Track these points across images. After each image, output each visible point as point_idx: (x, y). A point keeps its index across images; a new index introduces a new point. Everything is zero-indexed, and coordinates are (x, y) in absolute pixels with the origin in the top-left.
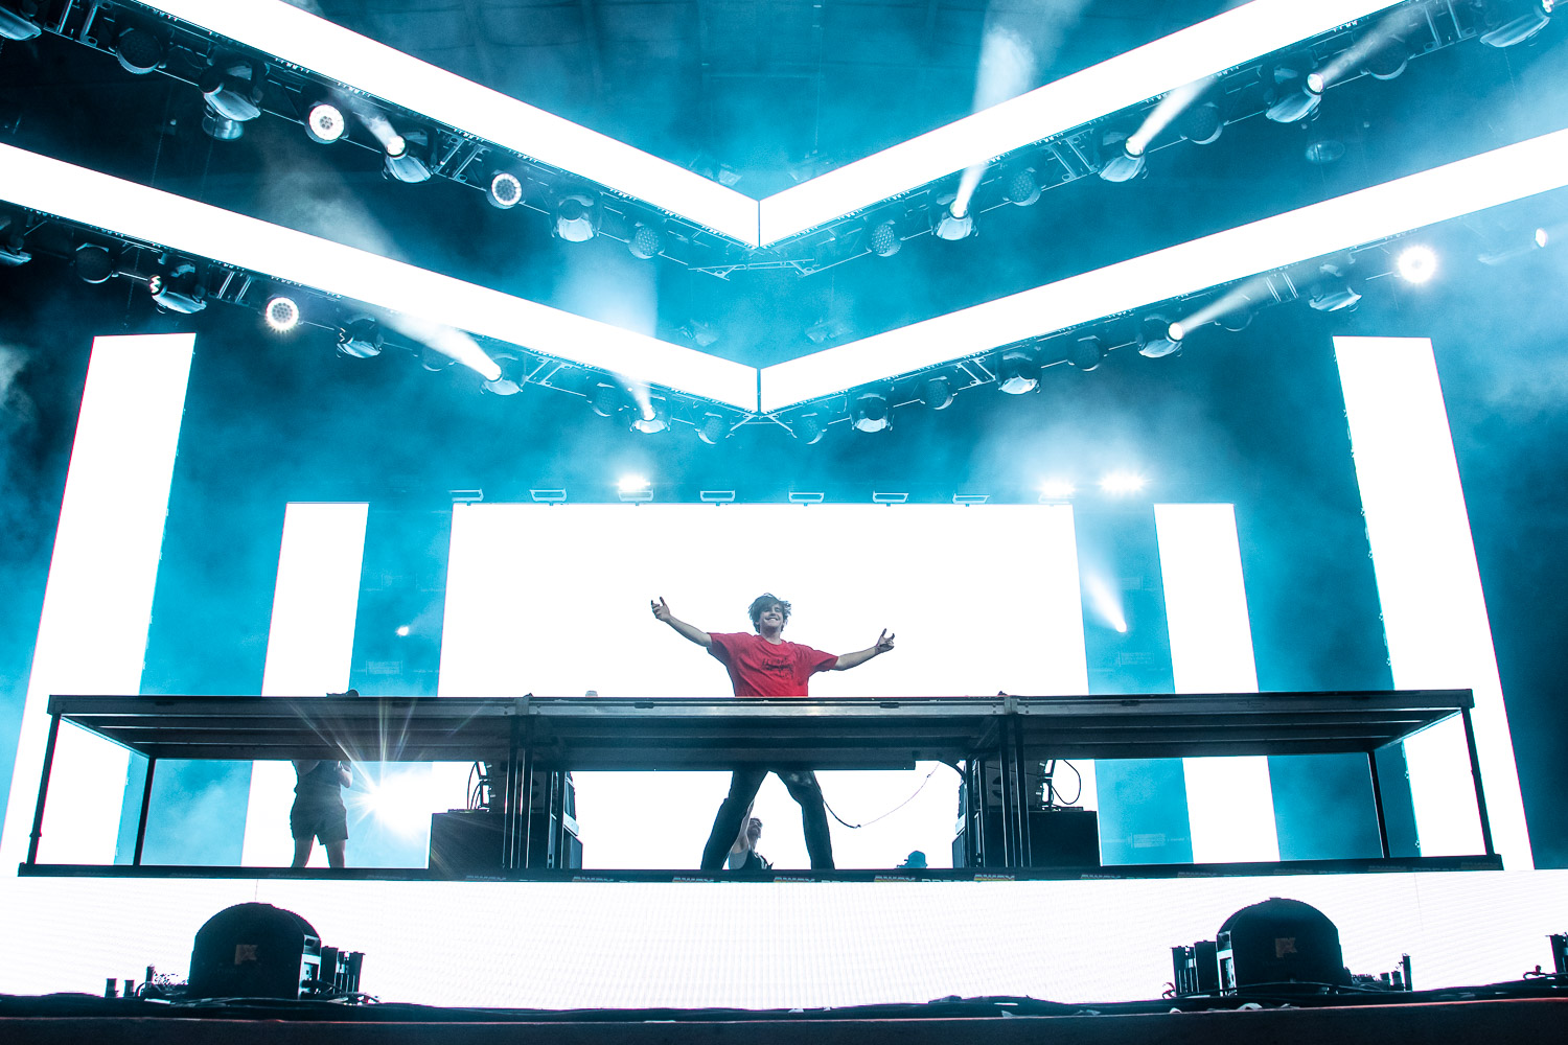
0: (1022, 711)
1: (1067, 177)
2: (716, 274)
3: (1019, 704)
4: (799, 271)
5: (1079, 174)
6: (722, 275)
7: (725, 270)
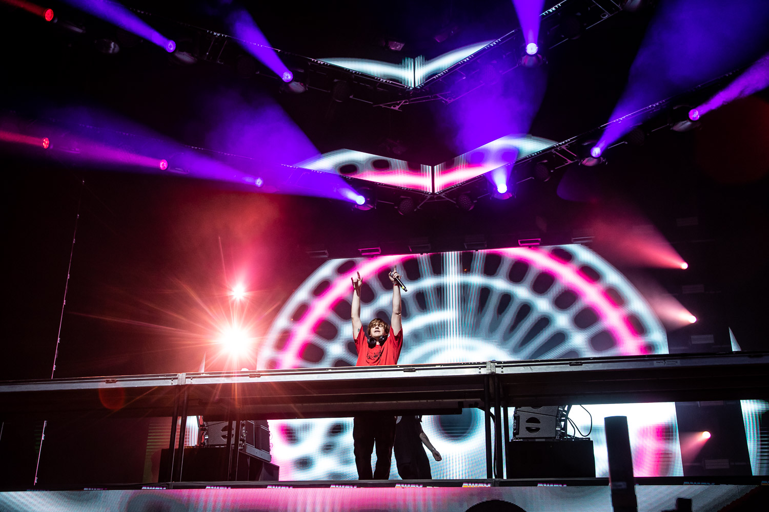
0: (499, 371)
1: (605, 15)
2: (392, 107)
3: (496, 367)
4: (444, 100)
5: (610, 12)
6: (397, 108)
7: (398, 104)
